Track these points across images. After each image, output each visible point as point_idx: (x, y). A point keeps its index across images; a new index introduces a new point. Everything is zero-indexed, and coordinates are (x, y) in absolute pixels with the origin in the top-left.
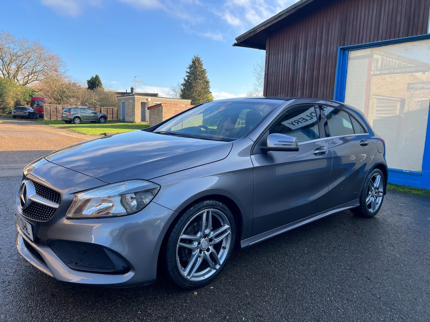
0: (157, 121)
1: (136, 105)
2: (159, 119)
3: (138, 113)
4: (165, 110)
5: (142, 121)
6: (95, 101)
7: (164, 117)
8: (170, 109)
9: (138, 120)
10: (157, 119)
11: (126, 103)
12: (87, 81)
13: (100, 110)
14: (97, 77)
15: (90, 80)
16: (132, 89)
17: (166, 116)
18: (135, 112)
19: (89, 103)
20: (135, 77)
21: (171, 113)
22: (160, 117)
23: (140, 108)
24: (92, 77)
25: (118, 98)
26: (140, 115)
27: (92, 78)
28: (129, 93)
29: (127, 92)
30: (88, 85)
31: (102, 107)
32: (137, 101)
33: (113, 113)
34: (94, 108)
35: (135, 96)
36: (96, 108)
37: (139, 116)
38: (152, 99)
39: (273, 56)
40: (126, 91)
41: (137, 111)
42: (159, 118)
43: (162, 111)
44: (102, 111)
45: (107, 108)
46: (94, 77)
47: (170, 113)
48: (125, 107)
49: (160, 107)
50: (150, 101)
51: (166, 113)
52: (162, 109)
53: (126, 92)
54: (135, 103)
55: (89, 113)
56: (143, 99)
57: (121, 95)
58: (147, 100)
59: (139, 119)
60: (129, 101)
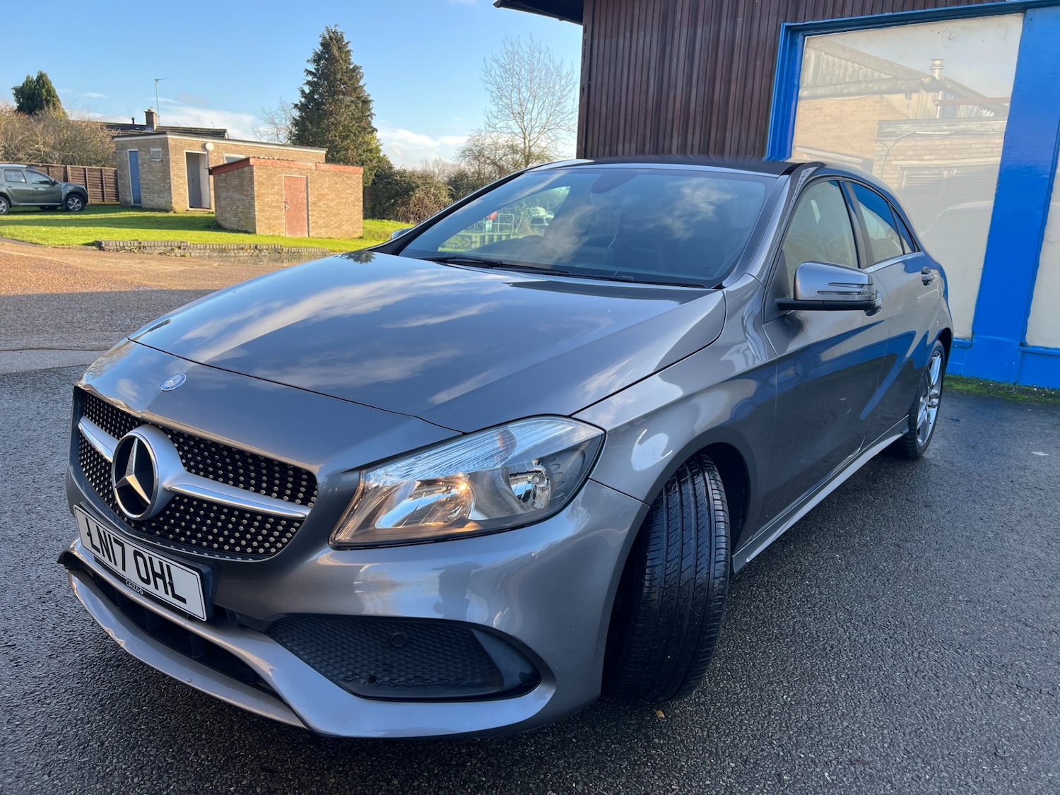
0: (238, 207)
1: (173, 162)
2: (243, 200)
3: (181, 184)
4: (261, 176)
5: (191, 207)
6: (47, 149)
7: (258, 196)
8: (275, 175)
9: (180, 202)
10: (238, 200)
11: (142, 156)
12: (14, 88)
13: (62, 174)
14: (41, 77)
15: (21, 85)
16: (149, 115)
17: (264, 194)
18: (172, 182)
19: (30, 155)
20: (157, 80)
21: (277, 185)
22: (247, 196)
23: (183, 169)
24: (28, 77)
25: (116, 139)
26: (185, 190)
27: (29, 82)
28: (141, 127)
29: (135, 123)
30: (18, 101)
31: (68, 166)
32: (176, 150)
33: (102, 183)
34: (45, 169)
35: (169, 136)
36: (50, 169)
37: (182, 191)
38: (218, 146)
39: (602, 41)
40: (133, 119)
41: (177, 178)
42: (244, 198)
43: (252, 179)
44: (70, 178)
45: (85, 169)
46: (35, 78)
47: (273, 185)
48: (140, 167)
49: (246, 169)
50: (213, 151)
51: (263, 184)
52: (252, 173)
53: (131, 123)
54: (168, 155)
55: (31, 182)
56: (191, 145)
57: (119, 131)
58: (204, 147)
59: (182, 201)
60: (152, 150)
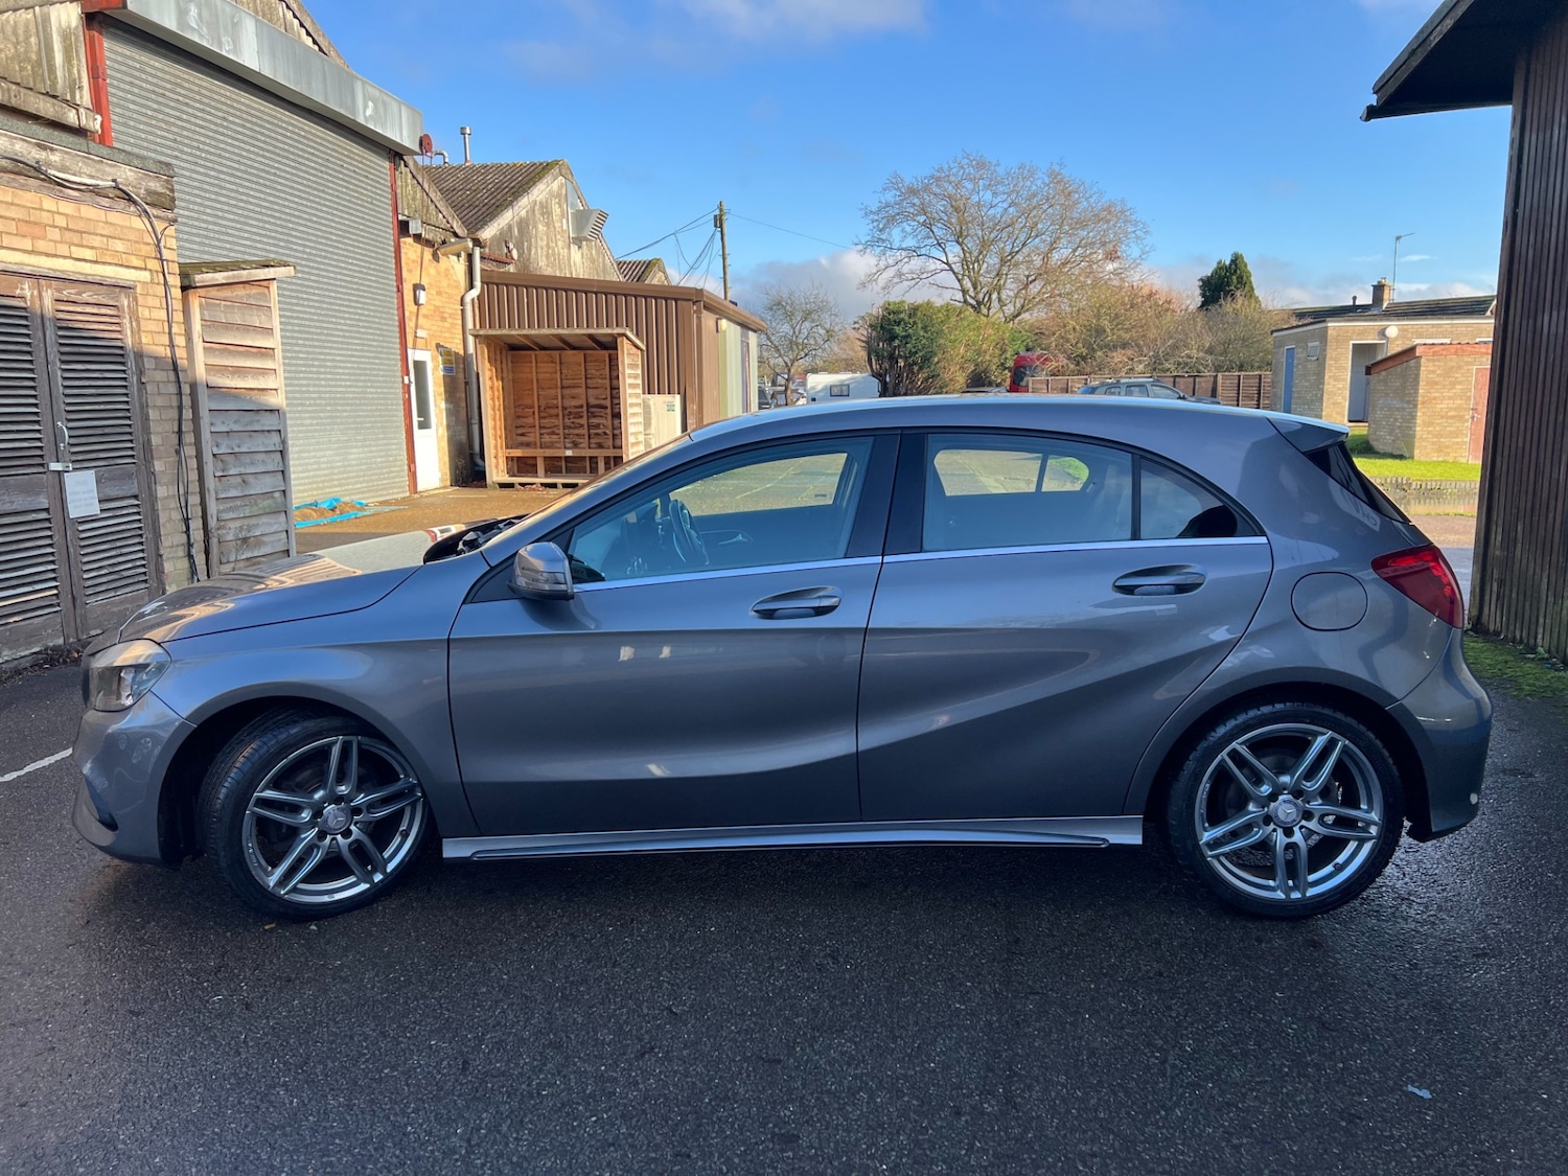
0: (1396, 420)
1: (1331, 359)
2: (1404, 409)
3: (1339, 389)
4: (1433, 372)
5: (1350, 421)
6: (1201, 354)
7: (1423, 403)
8: (1460, 367)
9: (1334, 416)
10: (1398, 409)
11: (1300, 354)
12: (1201, 280)
13: (1210, 386)
14: (1236, 260)
15: (1210, 275)
16: (1379, 289)
17: (1435, 398)
18: (1326, 387)
19: (1179, 364)
20: (1398, 238)
21: (1460, 383)
22: (1409, 402)
23: (1345, 368)
24: (1219, 263)
25: (1275, 334)
26: (1344, 398)
27: (1221, 267)
28: (1365, 308)
29: (1357, 303)
30: (1203, 295)
31: (1219, 374)
32: (1337, 341)
33: (1259, 394)
34: (1191, 380)
35: (1329, 325)
37: (1340, 399)
38: (1406, 330)
40: (1355, 298)
41: (1335, 380)
42: (1405, 406)
43: (1418, 375)
44: (1219, 389)
45: (1239, 376)
46: (1228, 263)
47: (1453, 384)
48: (1295, 370)
49: (1412, 363)
50: (1396, 338)
51: (1436, 383)
52: (1418, 367)
53: (1351, 303)
54: (1325, 350)
56: (1363, 332)
57: (1310, 320)
58: (1382, 333)
59: (1338, 413)
60: (1310, 344)
